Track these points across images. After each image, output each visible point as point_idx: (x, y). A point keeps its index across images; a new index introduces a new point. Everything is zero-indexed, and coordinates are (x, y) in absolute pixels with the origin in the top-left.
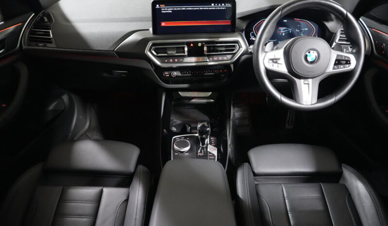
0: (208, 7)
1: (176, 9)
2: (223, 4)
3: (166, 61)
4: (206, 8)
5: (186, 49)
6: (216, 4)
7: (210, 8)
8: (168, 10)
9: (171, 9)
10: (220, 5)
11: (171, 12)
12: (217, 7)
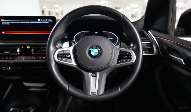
0: (36, 22)
1: (12, 22)
2: (46, 20)
3: (3, 58)
4: (34, 23)
5: (18, 51)
6: (41, 20)
7: (37, 23)
8: (6, 23)
9: (9, 22)
10: (44, 20)
11: (9, 24)
12: (42, 22)
